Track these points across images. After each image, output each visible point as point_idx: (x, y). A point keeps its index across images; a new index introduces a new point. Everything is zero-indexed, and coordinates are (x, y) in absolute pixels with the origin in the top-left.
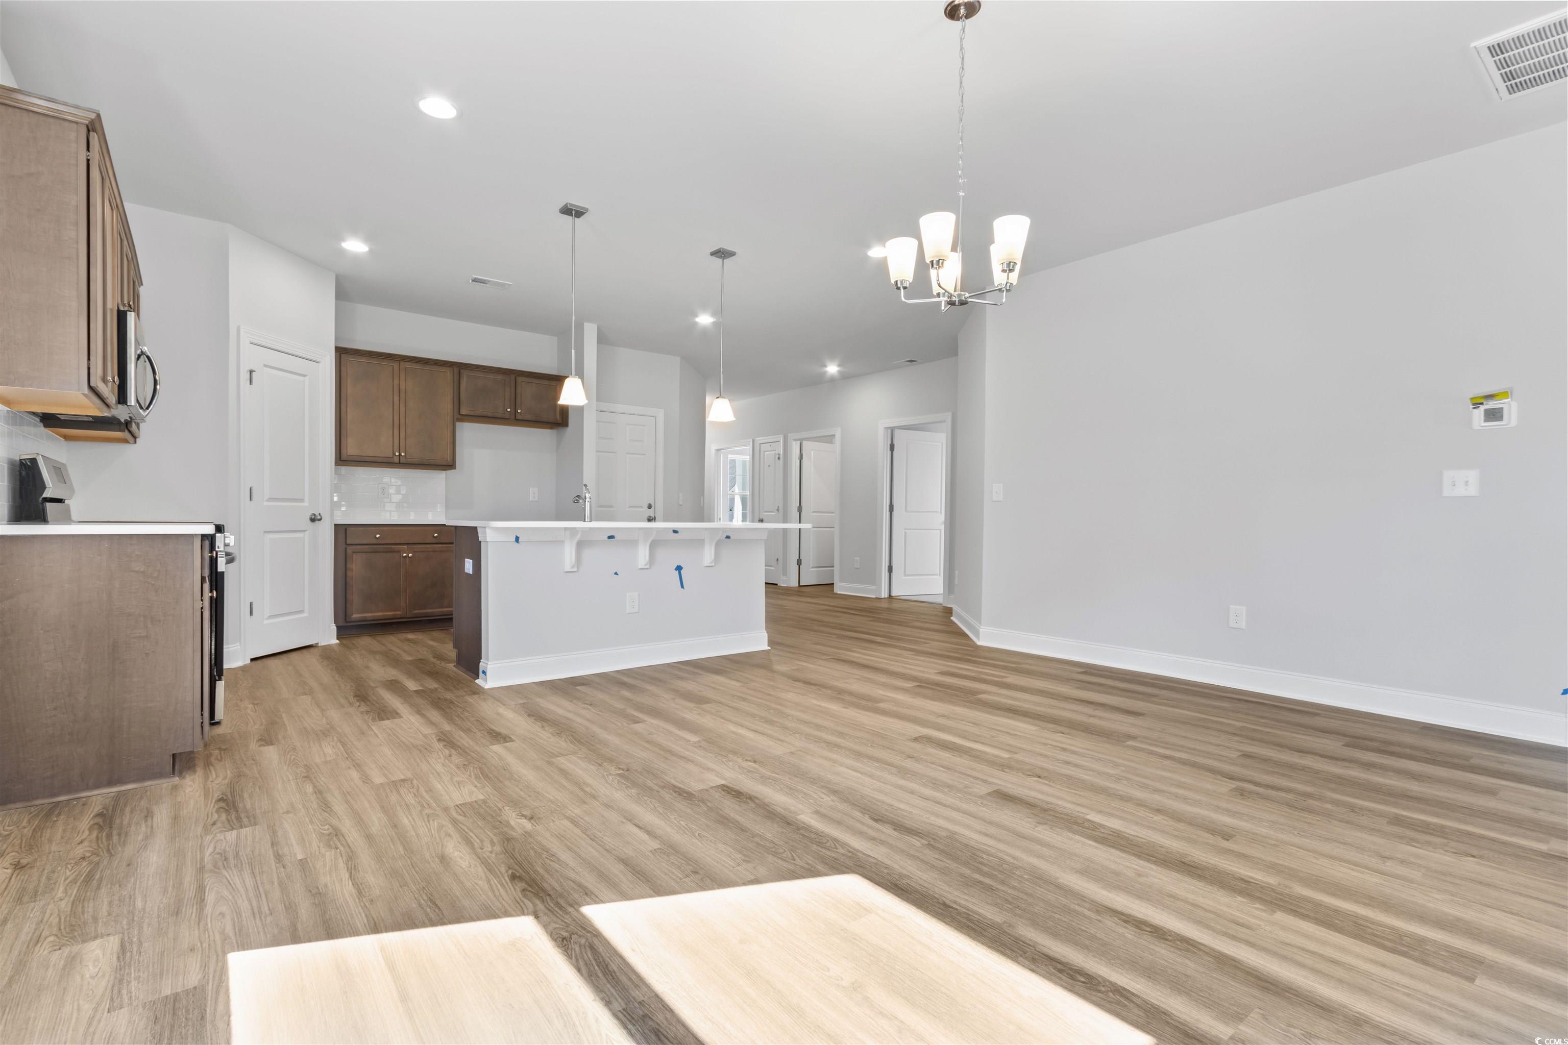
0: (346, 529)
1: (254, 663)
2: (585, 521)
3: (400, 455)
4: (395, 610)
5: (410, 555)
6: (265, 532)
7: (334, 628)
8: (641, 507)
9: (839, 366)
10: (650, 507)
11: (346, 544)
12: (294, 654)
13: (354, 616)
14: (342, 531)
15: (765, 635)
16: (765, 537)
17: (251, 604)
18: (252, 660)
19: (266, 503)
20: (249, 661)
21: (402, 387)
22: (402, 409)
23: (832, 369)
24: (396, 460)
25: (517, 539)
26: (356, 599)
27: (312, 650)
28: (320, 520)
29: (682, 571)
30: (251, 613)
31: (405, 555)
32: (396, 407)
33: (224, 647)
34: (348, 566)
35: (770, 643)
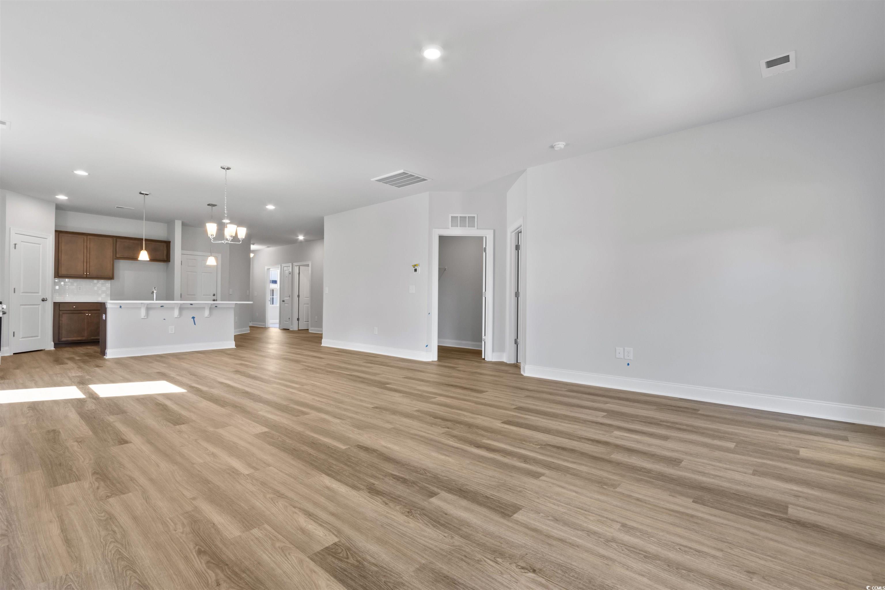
0: (59, 305)
1: (14, 355)
2: (153, 300)
3: (87, 274)
4: (83, 337)
5: (90, 315)
6: (21, 305)
7: (53, 343)
8: (210, 295)
9: (304, 236)
10: (214, 295)
11: (60, 310)
12: (33, 353)
13: (63, 339)
14: (57, 306)
15: (234, 343)
16: (234, 307)
17: (14, 333)
18: (14, 354)
19: (21, 294)
20: (12, 354)
21: (88, 247)
22: (88, 255)
23: (301, 238)
24: (85, 276)
25: (121, 307)
26: (64, 332)
27: (41, 351)
28: (46, 300)
29: (195, 319)
30: (14, 336)
31: (87, 315)
32: (85, 255)
33: (1, 348)
34: (60, 319)
35: (236, 345)
